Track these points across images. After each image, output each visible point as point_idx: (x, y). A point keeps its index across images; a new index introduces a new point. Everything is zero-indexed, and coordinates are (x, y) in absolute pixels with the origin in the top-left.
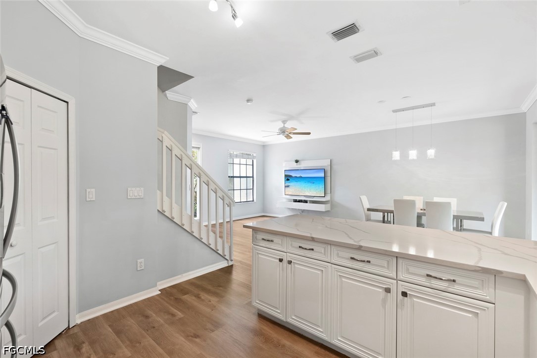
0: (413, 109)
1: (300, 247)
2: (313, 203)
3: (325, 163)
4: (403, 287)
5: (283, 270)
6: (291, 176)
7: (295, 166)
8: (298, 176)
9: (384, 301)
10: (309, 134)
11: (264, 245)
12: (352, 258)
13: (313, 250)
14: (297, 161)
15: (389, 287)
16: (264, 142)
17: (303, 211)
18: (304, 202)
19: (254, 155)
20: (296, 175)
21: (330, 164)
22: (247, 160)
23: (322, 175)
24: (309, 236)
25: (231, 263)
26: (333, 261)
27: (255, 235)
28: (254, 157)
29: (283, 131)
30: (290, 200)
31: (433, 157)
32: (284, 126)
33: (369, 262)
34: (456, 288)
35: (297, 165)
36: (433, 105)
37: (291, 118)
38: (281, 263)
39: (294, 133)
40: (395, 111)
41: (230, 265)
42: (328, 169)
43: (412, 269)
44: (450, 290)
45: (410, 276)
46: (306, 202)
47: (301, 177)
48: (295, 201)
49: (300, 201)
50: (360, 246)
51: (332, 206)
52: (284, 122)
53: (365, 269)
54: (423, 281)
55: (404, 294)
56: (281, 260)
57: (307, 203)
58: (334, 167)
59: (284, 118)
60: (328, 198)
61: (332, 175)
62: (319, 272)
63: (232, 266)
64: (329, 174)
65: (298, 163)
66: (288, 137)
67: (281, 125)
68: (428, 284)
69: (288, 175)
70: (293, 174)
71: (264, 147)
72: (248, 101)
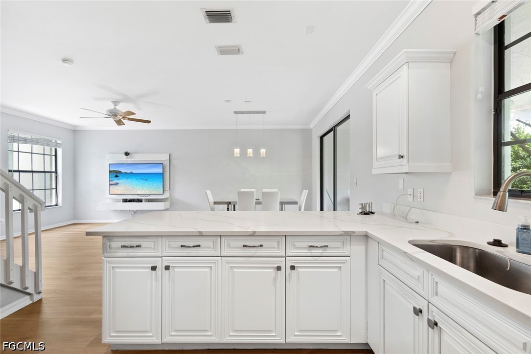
0: (250, 113)
1: (182, 246)
2: (149, 202)
3: (163, 158)
4: (290, 262)
5: (156, 280)
6: (120, 172)
7: (125, 160)
8: (129, 171)
9: (275, 279)
10: (149, 122)
11: (125, 255)
12: (245, 246)
13: (199, 246)
14: (127, 154)
15: (279, 265)
16: (75, 126)
17: (136, 212)
18: (137, 202)
19: (58, 142)
20: (125, 171)
21: (169, 159)
22: (45, 147)
23: (161, 171)
24: (195, 230)
25: (36, 298)
26: (224, 254)
27: (108, 243)
28: (58, 145)
29: (113, 114)
30: (117, 201)
31: (264, 156)
32: (115, 108)
33: (261, 246)
34: (329, 252)
35: (127, 158)
36: (264, 112)
37: (127, 99)
38: (154, 272)
39: (129, 119)
40: (236, 113)
41: (35, 300)
42: (167, 164)
43: (298, 244)
44: (325, 254)
45: (297, 249)
46: (140, 201)
47: (132, 173)
48: (125, 201)
49: (131, 201)
50: (253, 232)
51: (172, 204)
52: (115, 103)
53: (257, 254)
54: (306, 252)
55: (293, 268)
56: (154, 268)
57: (142, 202)
58: (174, 162)
59: (117, 97)
60: (166, 195)
61: (171, 171)
62: (207, 270)
63: (40, 301)
64: (167, 170)
65: (129, 156)
66: (119, 123)
67: (112, 107)
68: (309, 254)
69: (117, 171)
70: (123, 170)
71: (75, 132)
72: (65, 60)
